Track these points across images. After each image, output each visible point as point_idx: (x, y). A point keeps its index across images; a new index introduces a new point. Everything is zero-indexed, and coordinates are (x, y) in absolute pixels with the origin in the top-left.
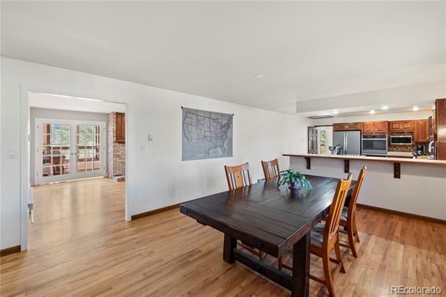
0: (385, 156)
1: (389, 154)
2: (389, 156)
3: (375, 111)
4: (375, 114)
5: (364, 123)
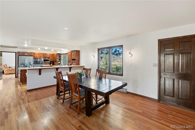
0: (42, 67)
1: (44, 65)
2: (44, 67)
3: (40, 48)
4: (40, 50)
5: (34, 53)
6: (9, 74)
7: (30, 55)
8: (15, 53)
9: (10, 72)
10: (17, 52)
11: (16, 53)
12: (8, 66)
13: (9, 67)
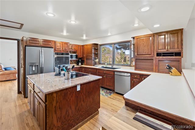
6: (5, 81)
7: (47, 44)
8: (16, 41)
9: (6, 78)
10: (20, 38)
11: (18, 41)
12: (3, 67)
13: (6, 69)
